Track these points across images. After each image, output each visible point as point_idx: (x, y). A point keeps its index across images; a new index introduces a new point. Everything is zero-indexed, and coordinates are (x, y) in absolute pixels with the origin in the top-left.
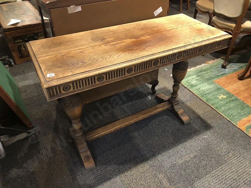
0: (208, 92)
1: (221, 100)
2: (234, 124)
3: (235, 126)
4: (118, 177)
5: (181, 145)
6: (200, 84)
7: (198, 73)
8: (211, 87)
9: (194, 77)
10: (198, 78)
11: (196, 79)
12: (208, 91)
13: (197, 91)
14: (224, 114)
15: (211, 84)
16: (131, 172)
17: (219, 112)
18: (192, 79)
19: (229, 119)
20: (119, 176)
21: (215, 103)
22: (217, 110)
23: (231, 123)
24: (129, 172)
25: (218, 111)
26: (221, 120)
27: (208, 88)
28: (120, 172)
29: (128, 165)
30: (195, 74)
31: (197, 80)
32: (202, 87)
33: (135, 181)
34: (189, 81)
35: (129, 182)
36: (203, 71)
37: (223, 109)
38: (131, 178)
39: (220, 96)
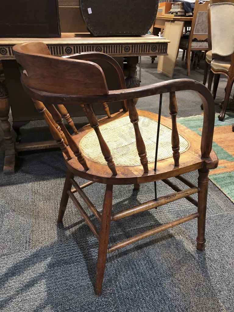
4: (31, 184)
24: (45, 182)
28: (36, 180)
29: (49, 177)
33: (46, 188)
35: (38, 189)
38: (43, 187)
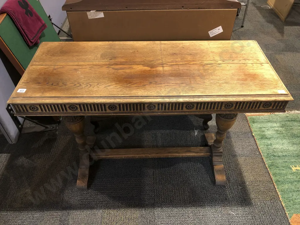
0: (280, 154)
1: (293, 174)
2: (287, 214)
3: (287, 218)
5: (193, 209)
6: (278, 138)
7: (287, 121)
8: (291, 148)
9: (275, 125)
10: (280, 129)
11: (277, 128)
12: (282, 152)
13: (265, 146)
14: (282, 195)
15: (294, 144)
16: (117, 212)
17: (277, 189)
18: (271, 127)
19: (284, 205)
20: (103, 210)
21: (280, 174)
22: (275, 185)
23: (283, 212)
25: (276, 187)
26: (272, 201)
27: (285, 148)
28: (107, 206)
29: (120, 203)
30: (280, 122)
31: (277, 131)
32: (277, 143)
34: (264, 129)
35: (108, 222)
36: (297, 121)
37: (286, 186)
38: (113, 219)
39: (295, 167)
